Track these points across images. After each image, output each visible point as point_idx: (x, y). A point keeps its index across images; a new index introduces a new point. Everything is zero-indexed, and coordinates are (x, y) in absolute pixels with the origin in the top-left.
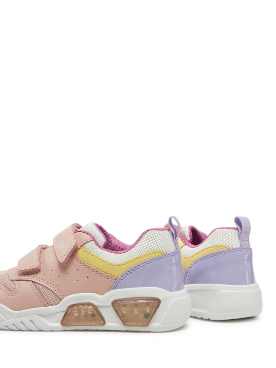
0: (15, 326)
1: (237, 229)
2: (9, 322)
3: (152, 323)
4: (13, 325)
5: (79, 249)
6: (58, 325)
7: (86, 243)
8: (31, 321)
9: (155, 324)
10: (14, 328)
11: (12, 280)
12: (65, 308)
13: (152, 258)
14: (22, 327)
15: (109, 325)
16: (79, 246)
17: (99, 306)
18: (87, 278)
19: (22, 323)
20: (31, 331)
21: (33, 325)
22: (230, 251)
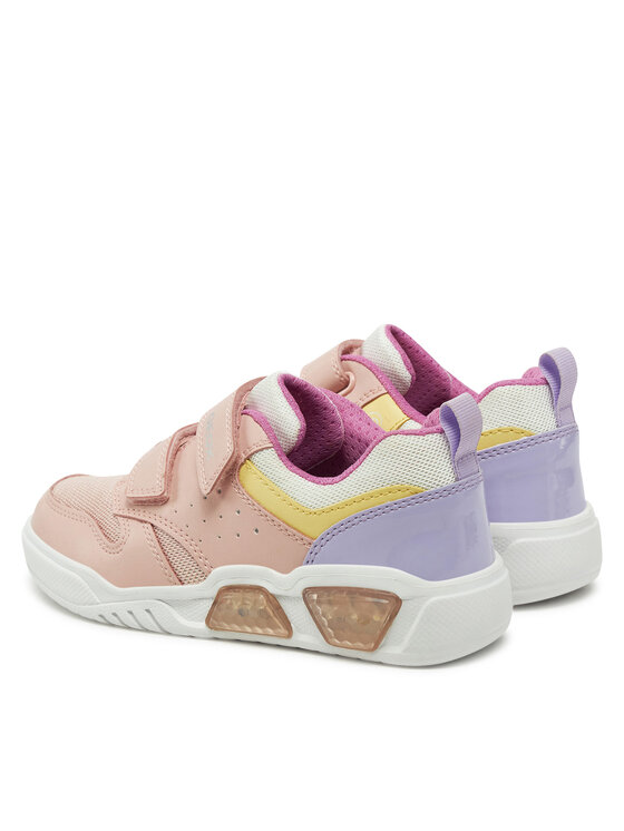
0: (119, 618)
1: (548, 384)
2: (107, 608)
3: (384, 645)
4: (115, 614)
5: (242, 464)
6: (202, 625)
7: (257, 452)
8: (148, 611)
9: (392, 648)
10: (114, 620)
11: (115, 515)
12: (213, 593)
13: (386, 504)
14: (130, 620)
15: (300, 638)
16: (244, 456)
17: (280, 596)
18: (257, 531)
19: (131, 613)
20: (147, 631)
21: (151, 620)
22: (534, 441)
